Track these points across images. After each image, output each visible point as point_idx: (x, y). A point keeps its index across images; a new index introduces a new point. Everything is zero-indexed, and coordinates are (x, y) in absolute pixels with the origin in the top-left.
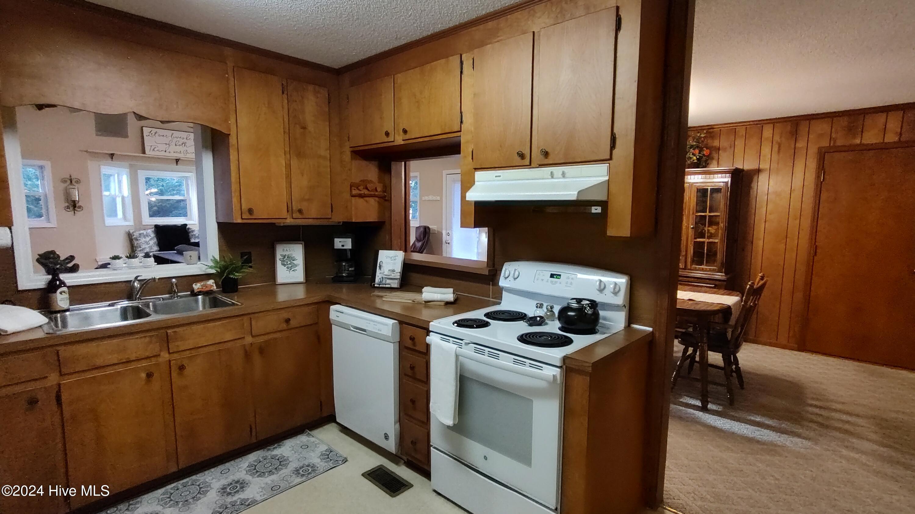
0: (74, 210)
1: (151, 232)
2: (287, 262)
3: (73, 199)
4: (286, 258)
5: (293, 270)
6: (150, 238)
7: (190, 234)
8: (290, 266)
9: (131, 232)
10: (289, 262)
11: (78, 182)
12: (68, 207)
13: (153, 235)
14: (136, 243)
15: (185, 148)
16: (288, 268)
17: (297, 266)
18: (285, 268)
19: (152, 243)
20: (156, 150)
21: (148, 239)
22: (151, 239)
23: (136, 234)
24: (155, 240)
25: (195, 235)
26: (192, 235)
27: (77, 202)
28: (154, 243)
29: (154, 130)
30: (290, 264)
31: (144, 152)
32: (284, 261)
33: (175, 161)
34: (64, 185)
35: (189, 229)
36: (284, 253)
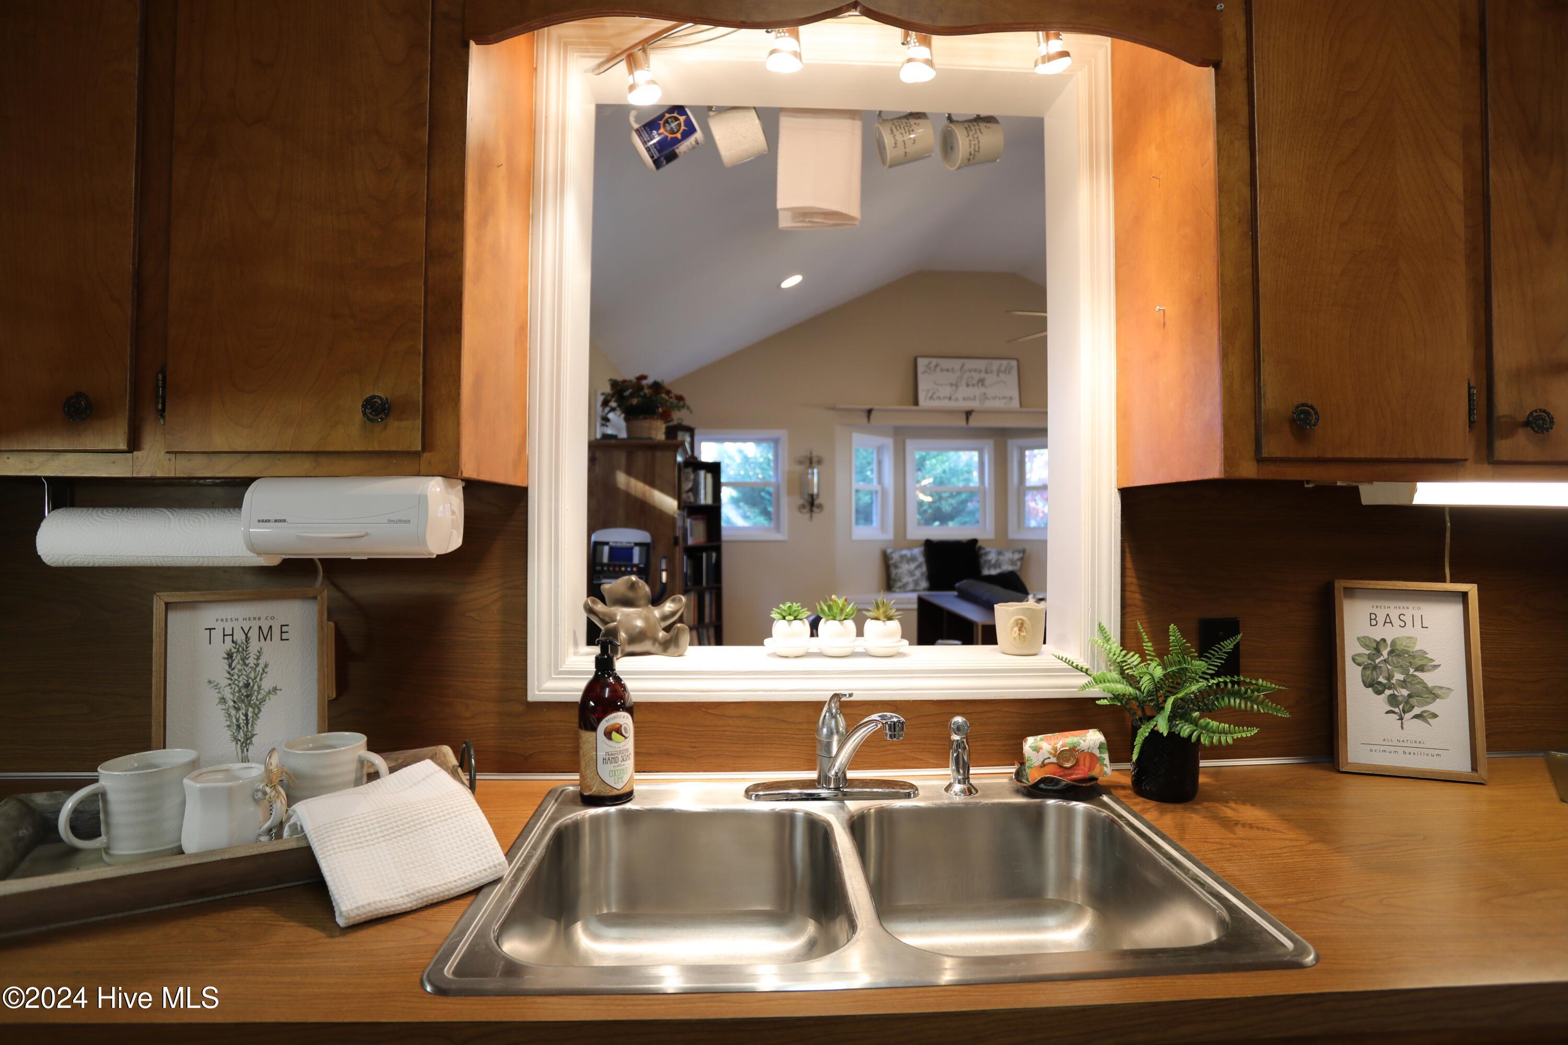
0: (811, 511)
1: (918, 552)
2: (1389, 678)
3: (810, 492)
4: (1385, 653)
5: (1417, 711)
6: (916, 564)
7: (982, 560)
8: (1405, 692)
9: (889, 551)
10: (1398, 676)
11: (819, 462)
12: (803, 506)
13: (921, 559)
14: (893, 571)
15: (982, 390)
16: (1393, 700)
17: (1436, 696)
18: (1380, 702)
19: (918, 573)
20: (935, 396)
21: (912, 566)
22: (917, 567)
23: (896, 557)
24: (924, 569)
25: (989, 561)
26: (985, 562)
27: (815, 497)
28: (922, 574)
29: (934, 361)
30: (1404, 684)
31: (916, 403)
32: (1375, 667)
33: (964, 416)
34: (799, 468)
35: (980, 548)
36: (1377, 634)
